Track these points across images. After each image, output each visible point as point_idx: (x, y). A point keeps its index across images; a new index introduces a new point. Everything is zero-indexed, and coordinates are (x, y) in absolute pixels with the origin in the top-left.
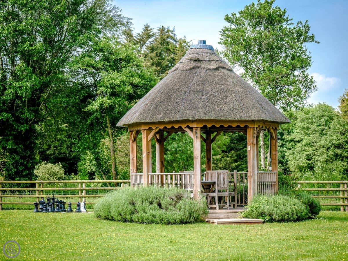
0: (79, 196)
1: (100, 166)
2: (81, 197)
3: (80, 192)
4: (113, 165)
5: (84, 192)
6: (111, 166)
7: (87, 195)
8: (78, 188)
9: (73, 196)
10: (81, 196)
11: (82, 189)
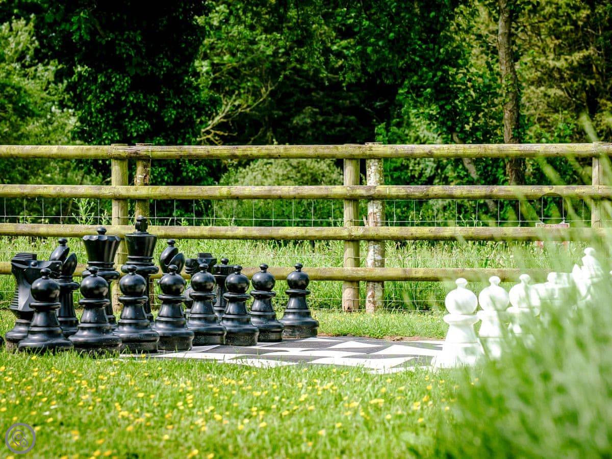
0: (345, 233)
1: (453, 120)
2: (354, 241)
3: (348, 211)
4: (507, 115)
5: (374, 209)
6: (501, 119)
7: (395, 231)
8: (337, 190)
9: (312, 231)
10: (358, 231)
11: (360, 191)
